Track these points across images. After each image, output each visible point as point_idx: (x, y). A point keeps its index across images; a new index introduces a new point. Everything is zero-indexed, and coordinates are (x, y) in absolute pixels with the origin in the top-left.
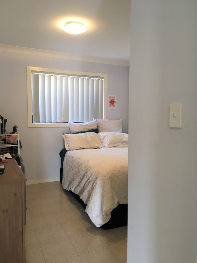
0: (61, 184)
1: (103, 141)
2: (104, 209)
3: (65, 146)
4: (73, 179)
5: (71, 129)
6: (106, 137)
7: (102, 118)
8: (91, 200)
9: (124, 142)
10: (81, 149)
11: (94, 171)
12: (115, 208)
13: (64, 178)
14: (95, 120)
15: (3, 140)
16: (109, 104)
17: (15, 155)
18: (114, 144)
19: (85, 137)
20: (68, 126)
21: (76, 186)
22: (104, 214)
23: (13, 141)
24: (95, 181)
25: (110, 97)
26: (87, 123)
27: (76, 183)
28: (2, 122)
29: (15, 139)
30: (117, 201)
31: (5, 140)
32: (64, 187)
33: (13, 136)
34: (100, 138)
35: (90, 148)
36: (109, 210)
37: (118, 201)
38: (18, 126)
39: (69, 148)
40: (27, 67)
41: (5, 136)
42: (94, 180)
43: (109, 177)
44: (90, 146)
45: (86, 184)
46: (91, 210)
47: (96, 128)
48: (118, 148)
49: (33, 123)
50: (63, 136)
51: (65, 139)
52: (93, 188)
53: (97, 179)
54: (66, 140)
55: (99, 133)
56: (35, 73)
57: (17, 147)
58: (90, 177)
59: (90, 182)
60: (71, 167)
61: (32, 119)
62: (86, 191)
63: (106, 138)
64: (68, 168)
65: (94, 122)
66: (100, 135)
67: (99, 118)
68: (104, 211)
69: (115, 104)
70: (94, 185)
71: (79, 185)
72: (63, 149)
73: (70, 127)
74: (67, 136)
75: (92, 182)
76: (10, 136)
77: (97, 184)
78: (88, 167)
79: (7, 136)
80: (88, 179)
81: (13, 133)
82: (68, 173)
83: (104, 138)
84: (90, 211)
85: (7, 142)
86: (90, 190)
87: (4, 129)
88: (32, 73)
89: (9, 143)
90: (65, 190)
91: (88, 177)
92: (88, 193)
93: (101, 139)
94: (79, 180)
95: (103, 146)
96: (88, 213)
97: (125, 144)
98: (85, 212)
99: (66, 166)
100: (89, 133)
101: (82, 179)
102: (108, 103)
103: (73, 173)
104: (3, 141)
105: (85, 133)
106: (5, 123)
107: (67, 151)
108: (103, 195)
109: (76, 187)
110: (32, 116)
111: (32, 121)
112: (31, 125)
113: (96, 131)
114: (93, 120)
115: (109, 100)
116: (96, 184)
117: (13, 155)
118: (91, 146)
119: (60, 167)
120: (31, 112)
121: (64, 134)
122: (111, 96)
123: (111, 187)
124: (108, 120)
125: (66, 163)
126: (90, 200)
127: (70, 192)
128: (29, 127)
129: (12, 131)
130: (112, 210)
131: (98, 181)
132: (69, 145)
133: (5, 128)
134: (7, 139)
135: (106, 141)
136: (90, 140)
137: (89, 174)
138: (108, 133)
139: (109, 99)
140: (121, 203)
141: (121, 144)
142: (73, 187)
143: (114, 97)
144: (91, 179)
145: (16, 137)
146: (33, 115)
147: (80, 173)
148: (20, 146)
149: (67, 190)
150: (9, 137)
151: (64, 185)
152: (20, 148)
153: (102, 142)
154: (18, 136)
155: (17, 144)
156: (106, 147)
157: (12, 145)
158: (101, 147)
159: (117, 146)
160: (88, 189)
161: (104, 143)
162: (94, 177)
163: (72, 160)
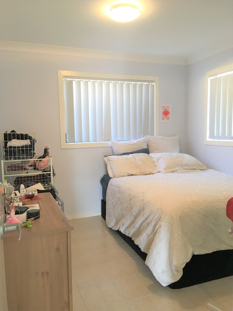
0: (105, 220)
1: (157, 164)
2: (175, 263)
3: (108, 172)
4: (123, 216)
5: (114, 150)
6: (160, 159)
7: (153, 134)
8: (154, 249)
9: (185, 165)
10: (128, 175)
11: (154, 208)
12: (188, 262)
13: (108, 213)
14: (144, 137)
15: (31, 166)
16: (162, 116)
17: (47, 184)
18: (172, 169)
19: (133, 160)
20: (110, 145)
21: (127, 225)
22: (174, 270)
23: (44, 168)
24: (157, 223)
25: (163, 107)
26: (134, 141)
27: (127, 222)
28: (30, 144)
29: (47, 165)
30: (191, 252)
31: (35, 165)
32: (109, 225)
33: (44, 161)
34: (153, 160)
35: (141, 174)
36: (181, 265)
37: (193, 251)
38: (49, 148)
39: (113, 174)
40: (58, 71)
41: (34, 161)
42: (156, 220)
43: (178, 218)
44: (140, 172)
45: (143, 225)
46: (155, 264)
47: (146, 147)
48: (178, 173)
49: (66, 143)
50: (105, 159)
51: (107, 163)
52: (155, 231)
53: (161, 219)
54: (109, 164)
55: (150, 154)
56: (68, 79)
57: (50, 175)
58: (149, 216)
59: (150, 222)
60: (118, 200)
61: (66, 138)
62: (144, 235)
63: (160, 161)
64: (114, 201)
65: (143, 140)
66: (152, 157)
67: (148, 135)
68: (174, 265)
69: (169, 115)
70: (157, 228)
71: (132, 226)
72: (105, 176)
73: (112, 147)
74: (110, 159)
75: (153, 223)
76: (40, 160)
77: (162, 227)
78: (144, 201)
79: (37, 160)
80: (146, 219)
81: (44, 157)
82: (114, 207)
83: (157, 160)
84: (153, 263)
85: (37, 169)
86: (151, 234)
87: (33, 152)
88: (65, 79)
89: (39, 170)
90: (110, 229)
91: (145, 216)
92: (147, 238)
93: (154, 162)
94: (132, 218)
95: (157, 171)
96: (150, 267)
97: (186, 168)
98: (145, 264)
99: (111, 198)
100: (138, 155)
101: (136, 217)
102: (161, 114)
103: (121, 208)
104: (32, 168)
105: (133, 154)
106: (34, 144)
107: (111, 178)
108: (170, 243)
109: (127, 228)
110: (66, 134)
111: (66, 140)
112: (64, 145)
113: (146, 151)
114: (141, 138)
115: (162, 111)
116: (160, 227)
117: (44, 185)
118: (142, 171)
119: (100, 198)
120: (65, 129)
121: (106, 156)
122: (164, 105)
123: (182, 232)
124: (160, 137)
125: (110, 193)
126: (152, 250)
127: (118, 232)
128: (62, 148)
129: (42, 154)
130: (185, 264)
131: (163, 223)
132: (113, 170)
133: (34, 150)
134: (37, 164)
135: (162, 165)
136: (140, 163)
137: (147, 212)
138: (163, 153)
139: (161, 109)
140: (196, 254)
141: (181, 168)
142: (123, 227)
143: (168, 106)
144: (151, 218)
145: (48, 162)
146: (66, 132)
147: (133, 209)
148: (53, 173)
149: (113, 229)
150: (39, 162)
151: (109, 223)
152: (53, 176)
153: (155, 166)
154: (51, 161)
155: (50, 171)
156: (162, 172)
157: (43, 172)
158: (154, 173)
159: (176, 171)
160: (147, 232)
161: (158, 168)
162: (156, 217)
163: (119, 190)
